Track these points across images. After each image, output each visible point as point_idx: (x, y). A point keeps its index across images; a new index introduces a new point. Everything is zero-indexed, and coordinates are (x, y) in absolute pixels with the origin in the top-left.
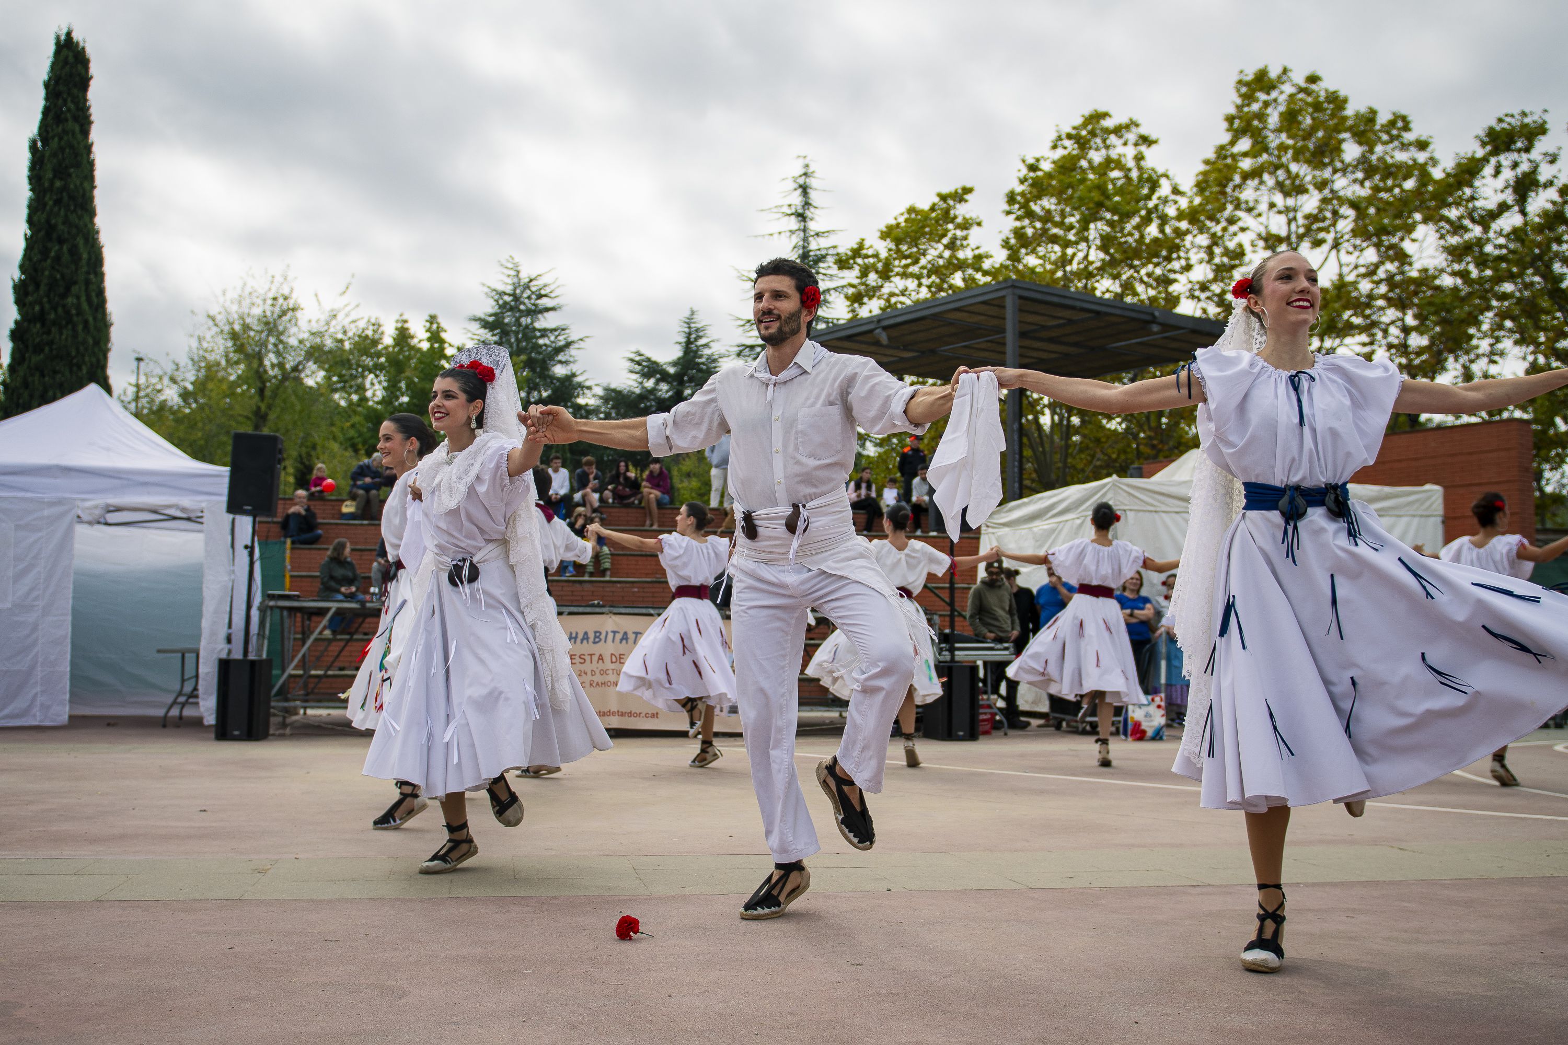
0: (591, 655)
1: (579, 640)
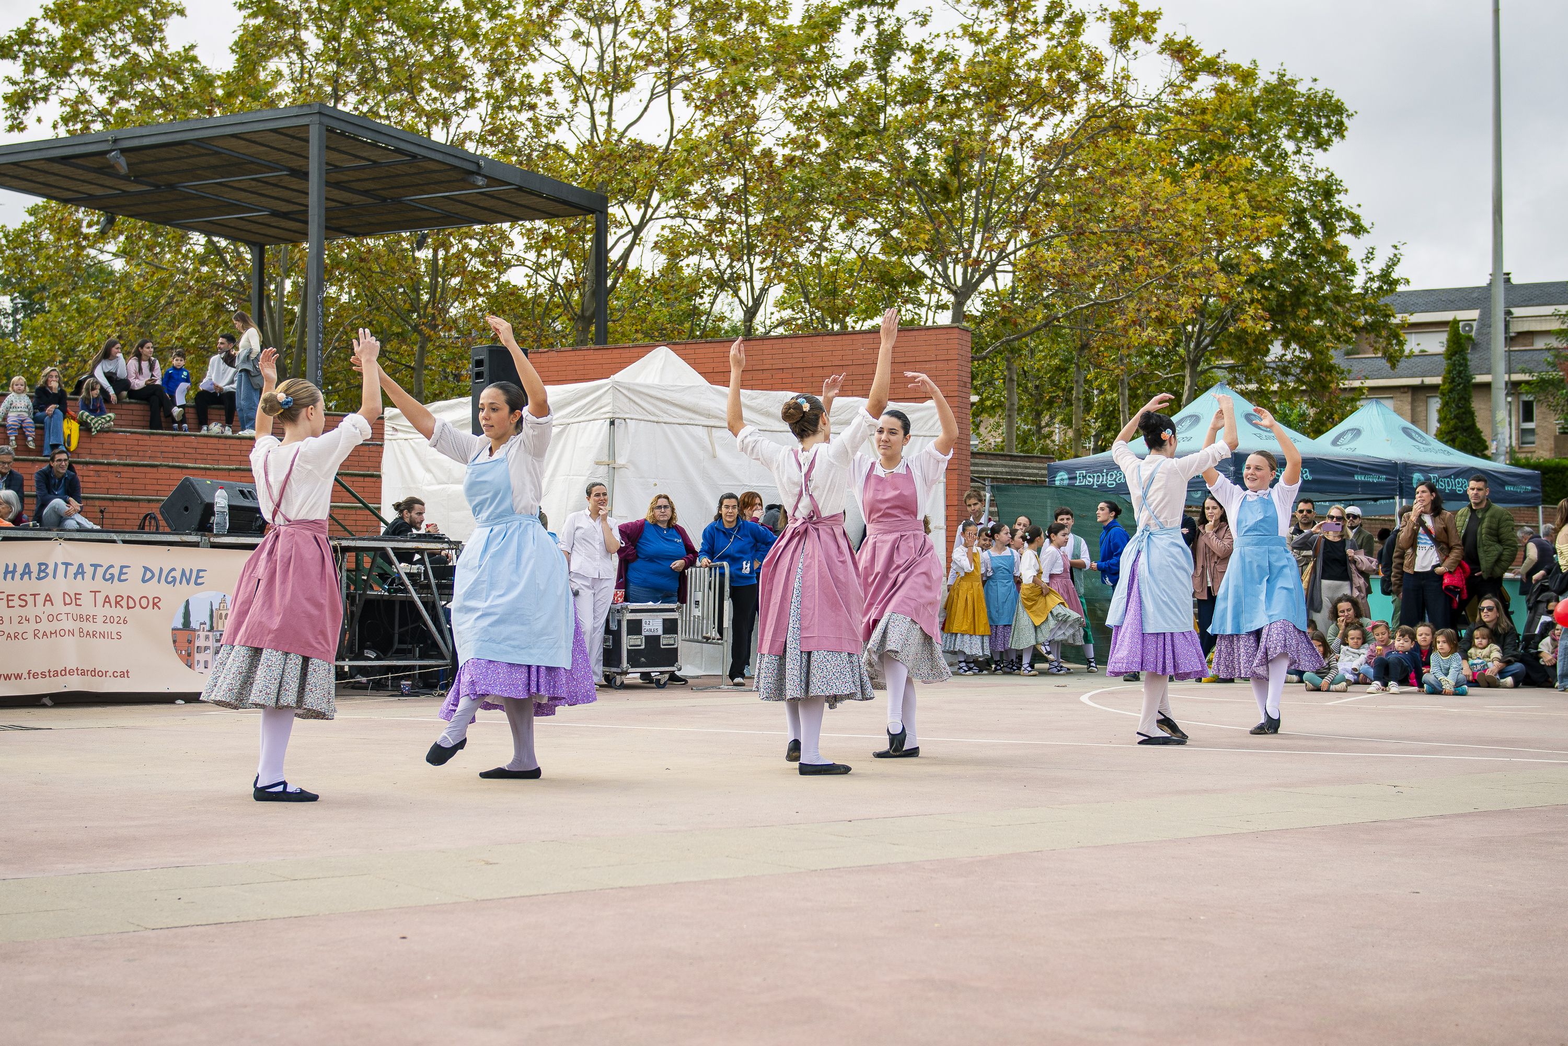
0: (35, 595)
1: (17, 575)
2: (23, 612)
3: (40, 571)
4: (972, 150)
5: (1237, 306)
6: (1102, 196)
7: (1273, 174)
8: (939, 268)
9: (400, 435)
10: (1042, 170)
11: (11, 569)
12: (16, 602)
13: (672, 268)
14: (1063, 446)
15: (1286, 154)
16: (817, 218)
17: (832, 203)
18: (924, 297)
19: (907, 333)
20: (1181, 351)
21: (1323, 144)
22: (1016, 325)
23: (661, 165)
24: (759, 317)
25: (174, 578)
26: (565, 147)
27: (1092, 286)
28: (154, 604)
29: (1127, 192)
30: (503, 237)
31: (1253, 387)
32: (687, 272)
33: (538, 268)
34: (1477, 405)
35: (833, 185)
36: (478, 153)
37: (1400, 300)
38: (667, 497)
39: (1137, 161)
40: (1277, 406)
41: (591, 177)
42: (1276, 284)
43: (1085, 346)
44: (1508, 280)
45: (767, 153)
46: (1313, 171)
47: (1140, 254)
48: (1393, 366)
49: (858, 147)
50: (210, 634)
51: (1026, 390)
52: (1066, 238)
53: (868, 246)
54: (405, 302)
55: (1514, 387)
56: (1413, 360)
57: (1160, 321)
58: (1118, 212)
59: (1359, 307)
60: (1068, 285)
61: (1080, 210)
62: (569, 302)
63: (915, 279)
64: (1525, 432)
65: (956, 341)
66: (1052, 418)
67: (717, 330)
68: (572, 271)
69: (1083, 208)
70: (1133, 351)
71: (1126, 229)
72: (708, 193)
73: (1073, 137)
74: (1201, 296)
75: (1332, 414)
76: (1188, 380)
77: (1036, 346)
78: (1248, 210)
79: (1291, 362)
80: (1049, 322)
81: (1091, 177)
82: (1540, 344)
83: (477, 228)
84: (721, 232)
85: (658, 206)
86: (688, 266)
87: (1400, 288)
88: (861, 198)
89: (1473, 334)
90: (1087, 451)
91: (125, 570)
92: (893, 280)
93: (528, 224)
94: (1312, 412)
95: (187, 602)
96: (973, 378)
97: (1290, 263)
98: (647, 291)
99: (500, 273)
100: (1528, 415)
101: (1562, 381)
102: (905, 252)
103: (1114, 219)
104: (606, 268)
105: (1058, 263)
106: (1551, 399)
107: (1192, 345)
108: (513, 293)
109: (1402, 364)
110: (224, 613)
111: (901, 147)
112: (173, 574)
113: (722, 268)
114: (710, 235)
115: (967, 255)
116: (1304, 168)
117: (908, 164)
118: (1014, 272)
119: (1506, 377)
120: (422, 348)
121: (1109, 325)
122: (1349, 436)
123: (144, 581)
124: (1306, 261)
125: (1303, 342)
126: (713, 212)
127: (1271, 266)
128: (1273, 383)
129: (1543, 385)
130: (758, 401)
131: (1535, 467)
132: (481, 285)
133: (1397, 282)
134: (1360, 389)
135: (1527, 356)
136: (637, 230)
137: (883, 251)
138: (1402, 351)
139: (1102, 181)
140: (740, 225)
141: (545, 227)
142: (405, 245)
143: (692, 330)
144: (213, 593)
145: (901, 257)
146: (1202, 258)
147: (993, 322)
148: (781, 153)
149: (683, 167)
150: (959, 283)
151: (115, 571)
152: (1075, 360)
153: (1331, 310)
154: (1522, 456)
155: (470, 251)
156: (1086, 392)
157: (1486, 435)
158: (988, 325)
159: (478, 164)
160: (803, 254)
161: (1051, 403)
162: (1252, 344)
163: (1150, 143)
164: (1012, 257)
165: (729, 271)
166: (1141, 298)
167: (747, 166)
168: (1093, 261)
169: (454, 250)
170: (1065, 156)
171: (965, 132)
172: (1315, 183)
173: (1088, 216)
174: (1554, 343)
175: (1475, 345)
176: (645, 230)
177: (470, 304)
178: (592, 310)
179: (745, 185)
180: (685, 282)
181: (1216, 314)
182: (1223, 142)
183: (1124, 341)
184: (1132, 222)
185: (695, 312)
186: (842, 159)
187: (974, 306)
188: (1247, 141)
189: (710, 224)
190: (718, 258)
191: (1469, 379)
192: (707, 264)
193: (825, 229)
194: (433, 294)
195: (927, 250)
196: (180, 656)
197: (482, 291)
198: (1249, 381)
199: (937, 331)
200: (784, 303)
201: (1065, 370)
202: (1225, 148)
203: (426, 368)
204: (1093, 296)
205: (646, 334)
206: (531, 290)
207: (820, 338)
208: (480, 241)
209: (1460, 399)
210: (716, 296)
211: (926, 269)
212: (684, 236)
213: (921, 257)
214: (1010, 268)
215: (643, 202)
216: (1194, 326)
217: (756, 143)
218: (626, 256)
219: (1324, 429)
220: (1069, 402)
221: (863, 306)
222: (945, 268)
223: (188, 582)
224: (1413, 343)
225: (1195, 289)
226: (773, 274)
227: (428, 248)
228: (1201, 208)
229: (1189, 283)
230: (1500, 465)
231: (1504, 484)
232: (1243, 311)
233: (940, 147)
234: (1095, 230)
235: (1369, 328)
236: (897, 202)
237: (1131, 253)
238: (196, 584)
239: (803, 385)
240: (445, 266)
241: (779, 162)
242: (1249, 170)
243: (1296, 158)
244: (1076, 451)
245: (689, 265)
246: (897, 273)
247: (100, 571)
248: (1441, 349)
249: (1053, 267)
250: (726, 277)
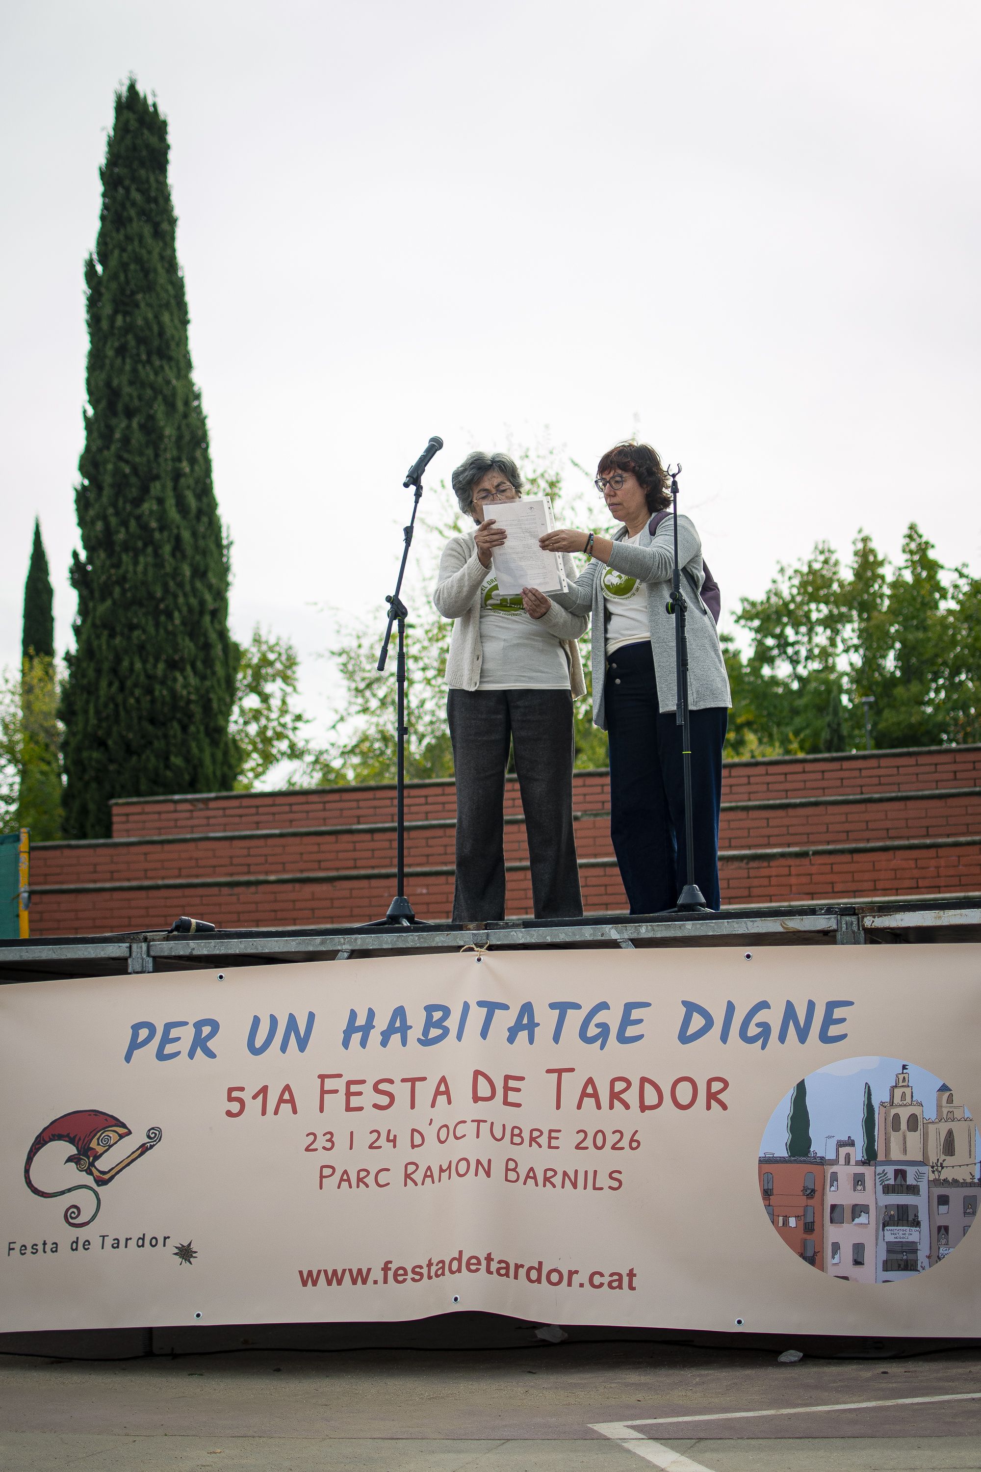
0: (413, 1081)
1: (375, 1036)
2: (383, 1121)
3: (429, 1024)
11: (361, 1021)
12: (368, 1097)
25: (765, 1028)
28: (712, 1096)
50: (868, 1171)
91: (635, 1014)
95: (801, 1088)
110: (904, 1114)
112: (760, 1017)
123: (685, 1038)
144: (871, 1062)
151: (612, 1018)
196: (784, 1231)
223: (803, 1036)
238: (825, 1038)
247: (574, 1019)
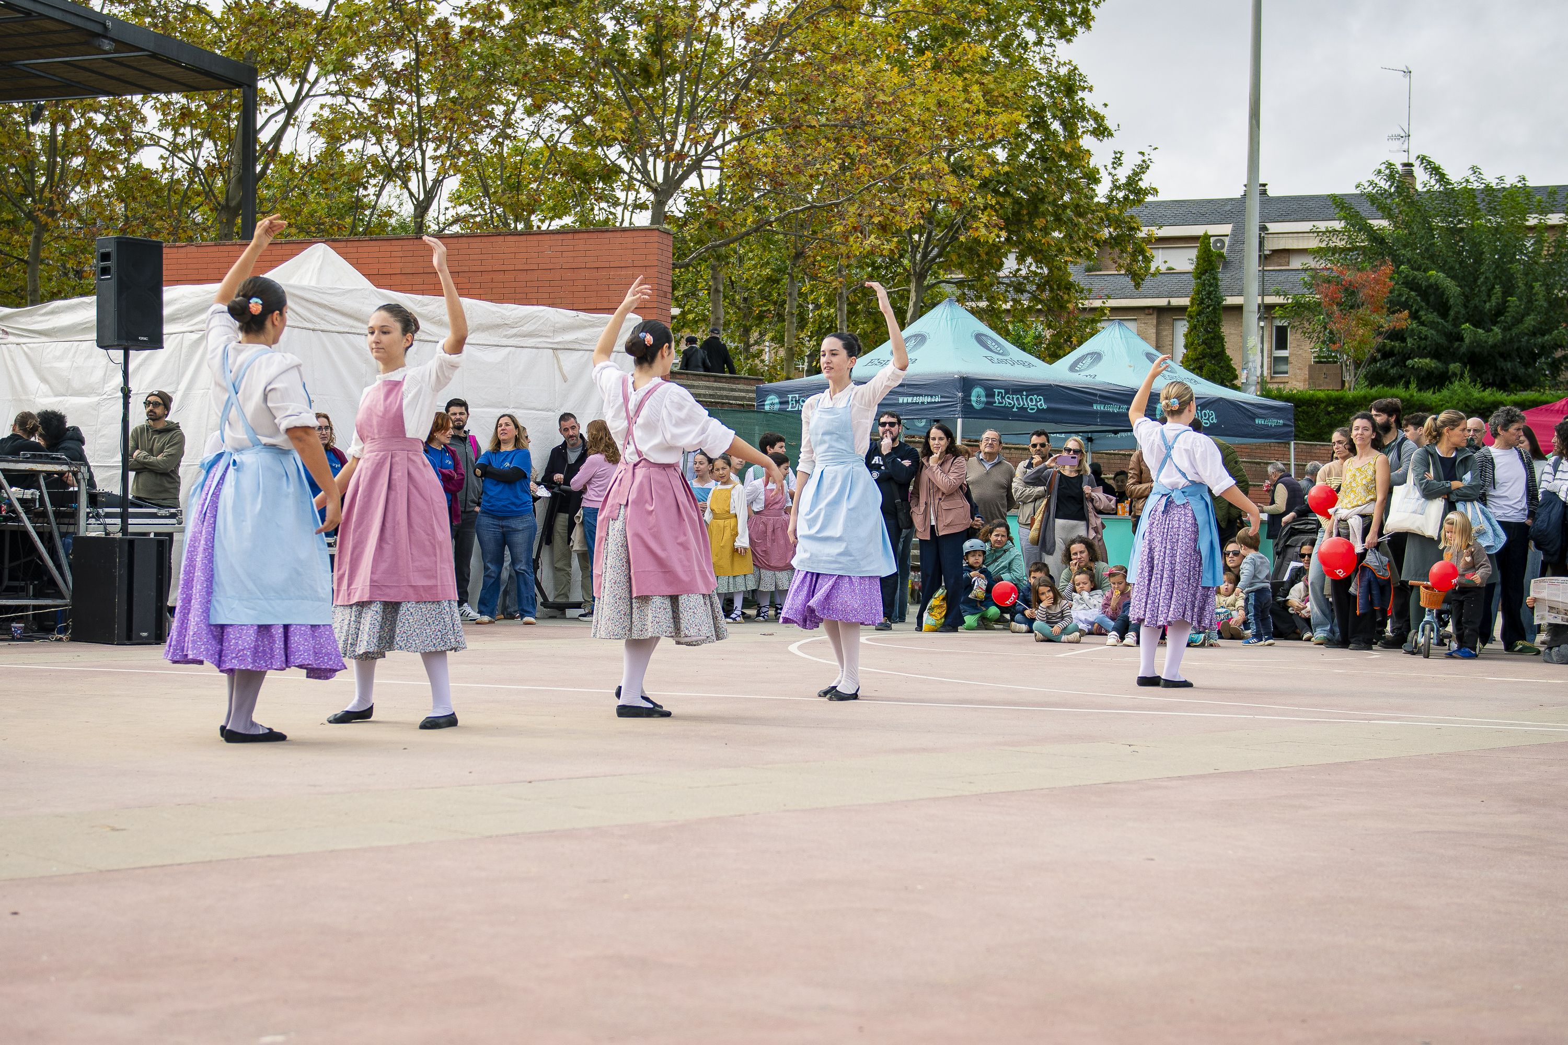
4: (676, 27)
5: (969, 213)
6: (821, 85)
7: (1011, 65)
8: (638, 161)
9: (11, 339)
10: (754, 52)
13: (332, 153)
14: (774, 367)
15: (1027, 43)
16: (499, 101)
17: (516, 84)
18: (621, 195)
19: (600, 235)
20: (906, 262)
21: (1067, 35)
22: (722, 228)
23: (319, 34)
24: (432, 213)
26: (208, 9)
27: (809, 186)
29: (850, 82)
30: (135, 112)
31: (983, 304)
32: (349, 158)
33: (175, 149)
34: (1227, 330)
35: (518, 63)
36: (105, 11)
37: (1146, 212)
38: (326, 417)
39: (860, 47)
40: (1010, 327)
41: (238, 44)
42: (1012, 190)
43: (799, 255)
44: (1264, 193)
45: (443, 24)
46: (1055, 64)
47: (862, 151)
48: (1137, 286)
49: (548, 20)
51: (733, 303)
52: (780, 131)
53: (557, 135)
54: (17, 184)
55: (1267, 310)
56: (1159, 277)
57: (883, 228)
58: (840, 102)
59: (1102, 219)
60: (782, 185)
61: (797, 100)
62: (211, 190)
63: (610, 173)
64: (1277, 360)
65: (656, 245)
66: (762, 335)
67: (383, 226)
68: (214, 154)
69: (800, 98)
70: (853, 261)
71: (846, 123)
72: (375, 67)
73: (790, 17)
74: (930, 201)
75: (1070, 337)
76: (913, 295)
77: (746, 254)
78: (982, 105)
79: (1025, 278)
80: (759, 227)
81: (809, 63)
82: (1296, 263)
83: (103, 100)
84: (390, 114)
85: (316, 81)
86: (350, 151)
87: (1150, 198)
88: (549, 79)
89: (1225, 251)
90: (800, 373)
92: (585, 174)
93: (163, 98)
94: (1048, 334)
96: (674, 288)
97: (1027, 167)
98: (302, 179)
99: (130, 153)
100: (1281, 342)
101: (1319, 304)
102: (600, 143)
103: (835, 110)
104: (255, 151)
105: (770, 160)
106: (1306, 325)
107: (918, 257)
108: (144, 176)
109: (1148, 283)
111: (595, 21)
113: (389, 155)
114: (375, 116)
115: (669, 148)
116: (1044, 60)
117: (604, 42)
118: (721, 169)
119: (1259, 300)
120: (38, 239)
121: (828, 231)
122: (1088, 360)
124: (1045, 165)
125: (1040, 256)
126: (380, 90)
127: (1006, 168)
128: (1006, 302)
129: (1299, 309)
130: (430, 308)
131: (1287, 399)
132: (108, 167)
133: (1146, 192)
134: (1102, 309)
135: (1282, 277)
136: (291, 108)
137: (574, 140)
138: (1147, 269)
139: (822, 68)
140: (411, 106)
141: (184, 101)
142: (17, 118)
143: (354, 226)
145: (594, 148)
146: (931, 158)
147: (697, 225)
148: (458, 23)
149: (345, 35)
150: (660, 179)
152: (789, 271)
153: (1071, 220)
154: (1271, 386)
155: (94, 127)
156: (800, 306)
157: (1236, 363)
158: (691, 230)
159: (104, 25)
160: (483, 141)
161: (761, 318)
162: (984, 257)
163: (875, 28)
164: (720, 152)
165: (397, 159)
166: (863, 202)
167: (420, 38)
168: (809, 158)
169: (75, 125)
170: (781, 38)
171: (668, 7)
172: (1057, 79)
173: (806, 107)
174: (1311, 263)
175: (1226, 264)
176: (301, 109)
177: (94, 189)
178: (238, 199)
179: (417, 60)
180: (346, 170)
181: (947, 222)
182: (958, 26)
183: (843, 249)
184: (855, 115)
185: (357, 205)
186: (529, 34)
187: (677, 206)
188: (983, 28)
189: (376, 104)
190: (385, 142)
191: (1219, 300)
192: (373, 150)
193: (508, 113)
194: (50, 176)
195: (623, 140)
197: (109, 174)
198: (979, 298)
199: (635, 234)
200: (459, 197)
201: (777, 281)
202: (959, 34)
203: (42, 262)
204: (809, 198)
205: (301, 230)
206: (166, 175)
207: (501, 238)
208: (107, 115)
209: (1209, 323)
210: (383, 187)
211: (623, 163)
212: (345, 117)
213: (617, 148)
214: (717, 164)
215: (299, 75)
216: (921, 235)
217: (431, 11)
218: (278, 138)
219: (1061, 352)
220: (781, 318)
221: (551, 203)
222: (645, 162)
224: (1161, 260)
225: (923, 192)
226: (448, 163)
227: (44, 121)
228: (931, 102)
229: (916, 185)
230: (1250, 396)
231: (1253, 417)
232: (975, 218)
233: (640, 24)
234: (814, 123)
235: (1115, 241)
236: (591, 85)
237: (852, 150)
239: (481, 291)
240: (65, 144)
241: (456, 34)
242: (985, 60)
243: (1037, 49)
244: (788, 372)
245: (352, 149)
246: (590, 165)
248: (1190, 267)
249: (766, 164)
250: (394, 165)
